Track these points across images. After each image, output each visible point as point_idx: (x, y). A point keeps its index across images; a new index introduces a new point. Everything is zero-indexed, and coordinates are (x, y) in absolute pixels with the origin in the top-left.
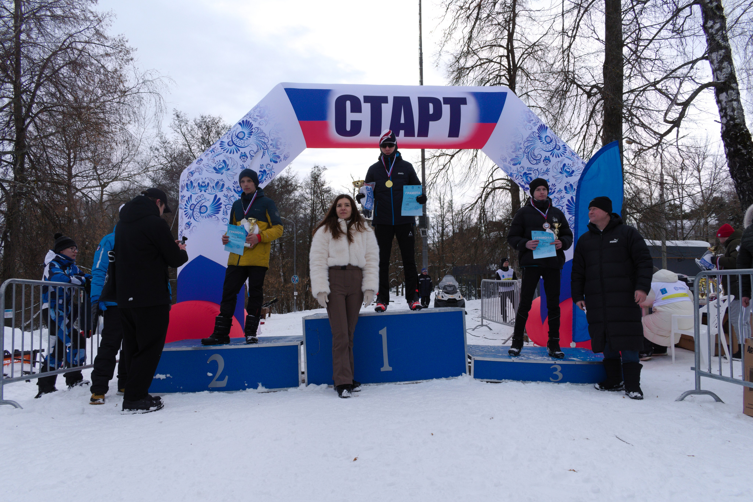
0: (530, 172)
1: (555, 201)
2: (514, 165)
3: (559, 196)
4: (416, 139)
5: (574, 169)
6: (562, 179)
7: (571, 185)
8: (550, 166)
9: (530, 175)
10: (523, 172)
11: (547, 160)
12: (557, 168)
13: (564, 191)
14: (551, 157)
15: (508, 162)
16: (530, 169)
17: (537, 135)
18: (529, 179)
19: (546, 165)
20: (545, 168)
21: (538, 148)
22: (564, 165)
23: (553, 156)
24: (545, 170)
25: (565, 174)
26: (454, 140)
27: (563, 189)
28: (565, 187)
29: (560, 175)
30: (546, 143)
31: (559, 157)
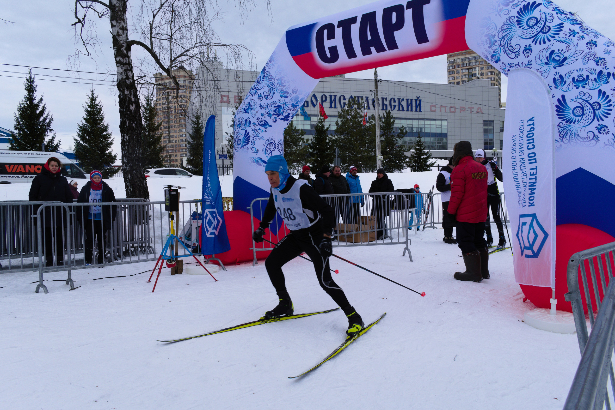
8: (532, 57)
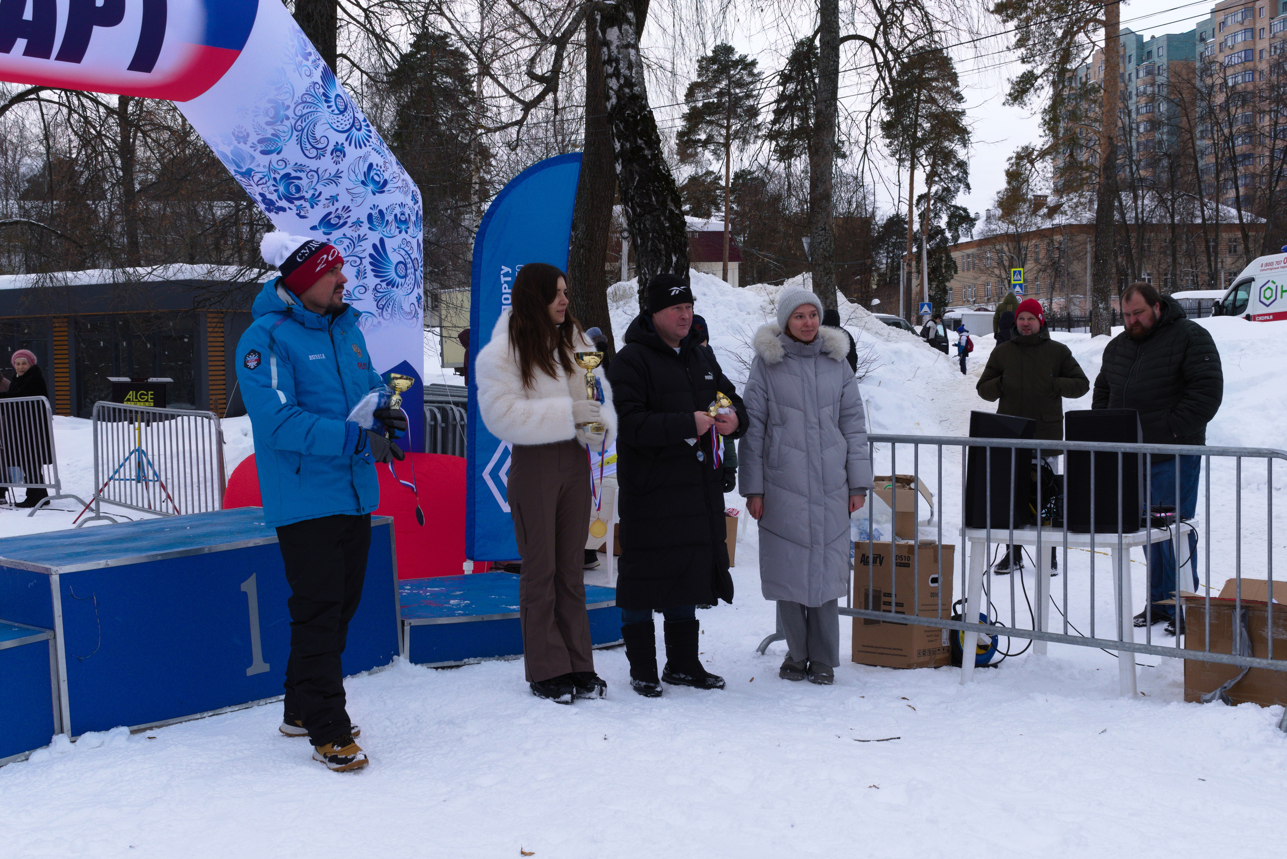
0: (298, 174)
1: (345, 245)
2: (264, 152)
3: (355, 235)
4: (51, 65)
5: (387, 176)
6: (365, 198)
7: (381, 212)
9: (296, 182)
10: (282, 173)
11: (339, 151)
12: (357, 171)
13: (366, 225)
14: (346, 144)
15: (249, 144)
16: (300, 168)
17: (322, 91)
18: (293, 190)
19: (337, 163)
20: (333, 169)
21: (324, 121)
22: (371, 165)
23: (350, 144)
24: (333, 174)
25: (371, 187)
26: (140, 77)
27: (364, 219)
28: (370, 217)
29: (361, 189)
30: (337, 112)
31: (361, 147)
